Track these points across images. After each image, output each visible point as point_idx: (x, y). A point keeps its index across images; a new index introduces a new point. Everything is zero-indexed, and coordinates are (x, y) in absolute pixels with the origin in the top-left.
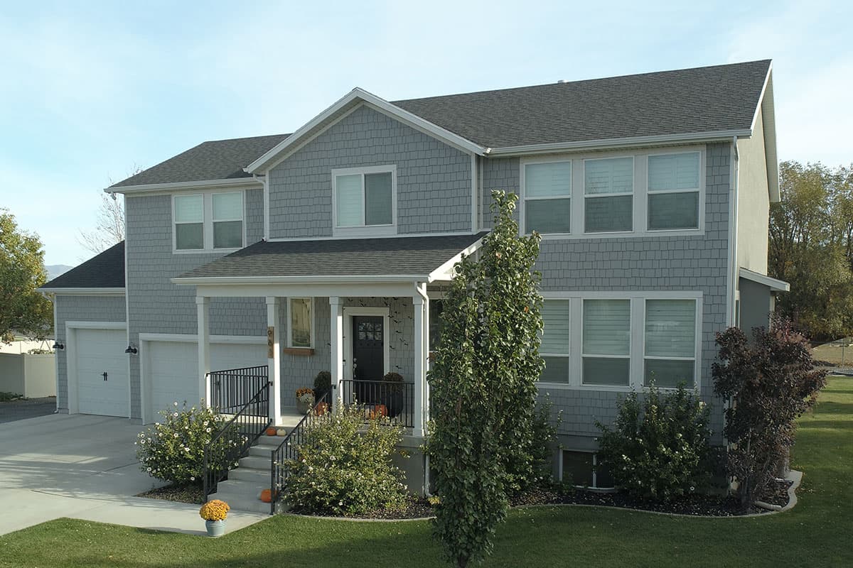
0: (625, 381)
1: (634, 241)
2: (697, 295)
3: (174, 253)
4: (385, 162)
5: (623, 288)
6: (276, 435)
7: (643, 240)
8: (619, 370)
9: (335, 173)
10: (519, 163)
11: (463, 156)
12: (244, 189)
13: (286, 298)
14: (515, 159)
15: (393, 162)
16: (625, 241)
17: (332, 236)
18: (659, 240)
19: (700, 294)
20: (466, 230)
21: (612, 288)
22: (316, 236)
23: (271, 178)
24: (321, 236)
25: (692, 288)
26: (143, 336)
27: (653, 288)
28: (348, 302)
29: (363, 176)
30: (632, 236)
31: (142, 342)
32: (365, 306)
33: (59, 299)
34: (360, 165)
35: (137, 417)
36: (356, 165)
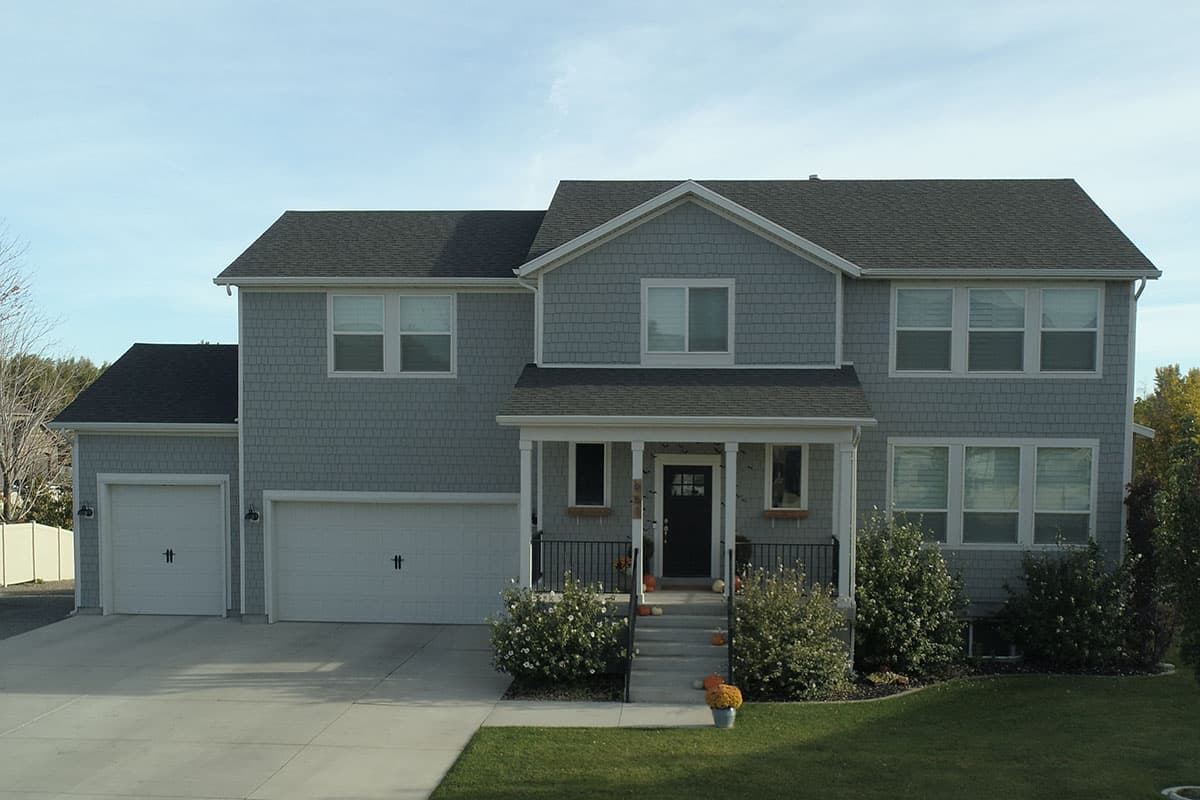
0: (1013, 538)
1: (1024, 382)
2: (1093, 444)
3: (329, 376)
4: (720, 275)
5: (1012, 434)
6: (651, 614)
7: (1035, 382)
8: (1006, 526)
9: (646, 283)
10: (890, 286)
11: (824, 274)
12: (455, 292)
13: (567, 443)
14: (885, 282)
15: (730, 276)
16: (1015, 382)
17: (639, 363)
18: (1053, 382)
19: (1097, 441)
20: (828, 363)
21: (999, 434)
22: (615, 363)
23: (545, 284)
24: (623, 363)
25: (1088, 435)
26: (269, 495)
27: (1046, 435)
29: (687, 290)
30: (1021, 376)
31: (269, 503)
32: (686, 453)
33: (84, 439)
34: (683, 276)
35: (257, 612)
36: (677, 275)
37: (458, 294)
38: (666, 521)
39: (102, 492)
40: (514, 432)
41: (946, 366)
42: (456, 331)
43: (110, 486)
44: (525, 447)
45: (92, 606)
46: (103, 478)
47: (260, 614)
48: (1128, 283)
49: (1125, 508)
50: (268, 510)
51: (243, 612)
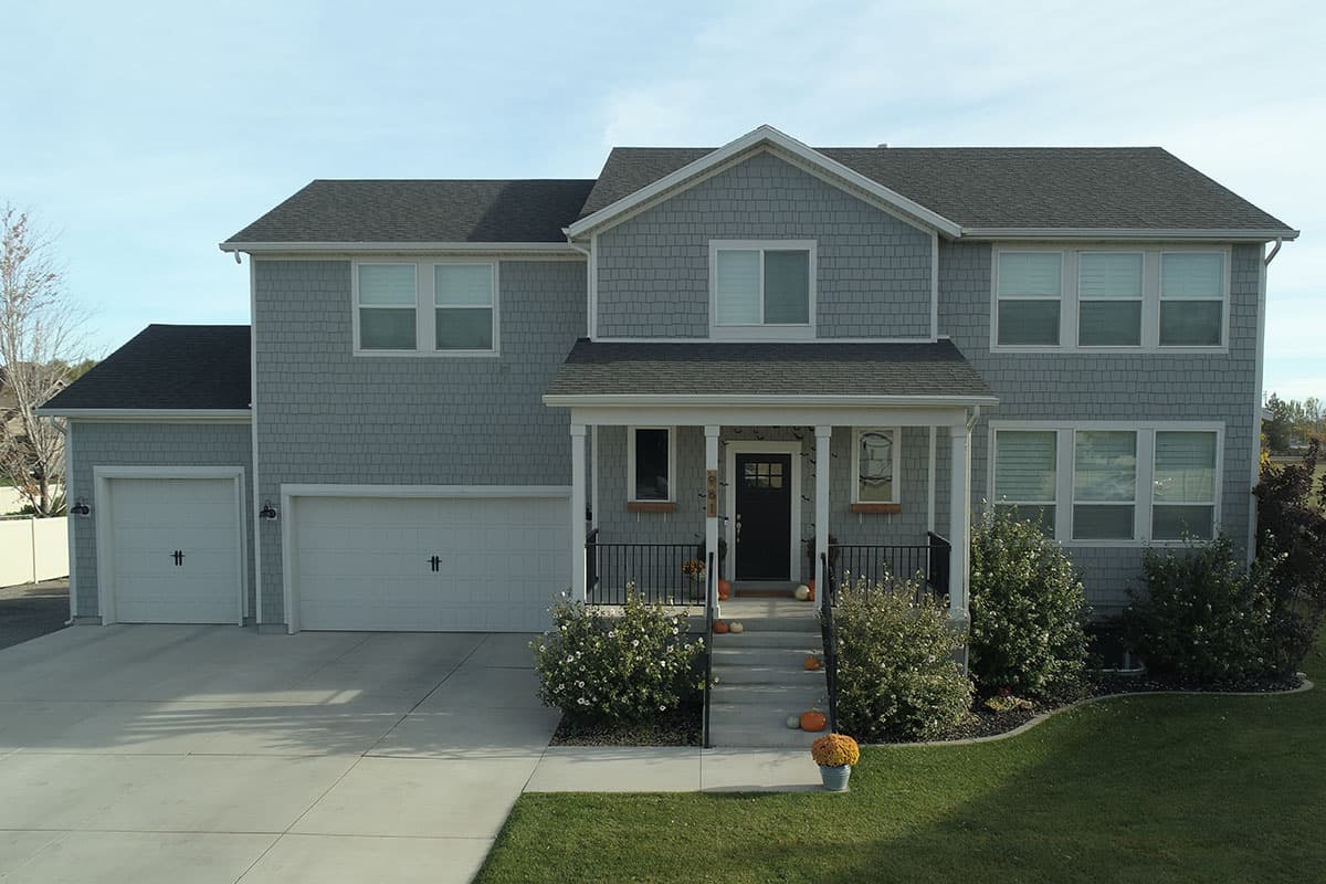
0: (1129, 534)
1: (1141, 358)
2: (1218, 427)
3: (355, 355)
4: (800, 236)
5: (1127, 417)
6: (729, 631)
7: (1153, 358)
8: (1121, 520)
9: (715, 246)
10: (991, 248)
11: (915, 234)
12: (497, 259)
13: (625, 427)
14: (986, 244)
15: (812, 237)
16: (1131, 358)
17: (707, 337)
18: (1173, 358)
19: (1223, 424)
20: (924, 336)
21: (1113, 416)
22: (680, 336)
23: (600, 246)
24: (689, 337)
25: (1212, 417)
26: (288, 489)
27: (1165, 417)
28: (728, 434)
29: (762, 253)
30: (1138, 352)
31: (288, 498)
32: (762, 439)
33: (77, 427)
34: (759, 236)
35: (276, 622)
36: (750, 236)
37: (501, 263)
38: (739, 517)
39: (100, 487)
40: (564, 415)
41: (1054, 340)
42: (498, 305)
43: (109, 480)
44: (577, 432)
45: (90, 615)
46: (101, 471)
47: (278, 624)
48: (1257, 246)
49: (1253, 500)
50: (286, 506)
51: (259, 621)
